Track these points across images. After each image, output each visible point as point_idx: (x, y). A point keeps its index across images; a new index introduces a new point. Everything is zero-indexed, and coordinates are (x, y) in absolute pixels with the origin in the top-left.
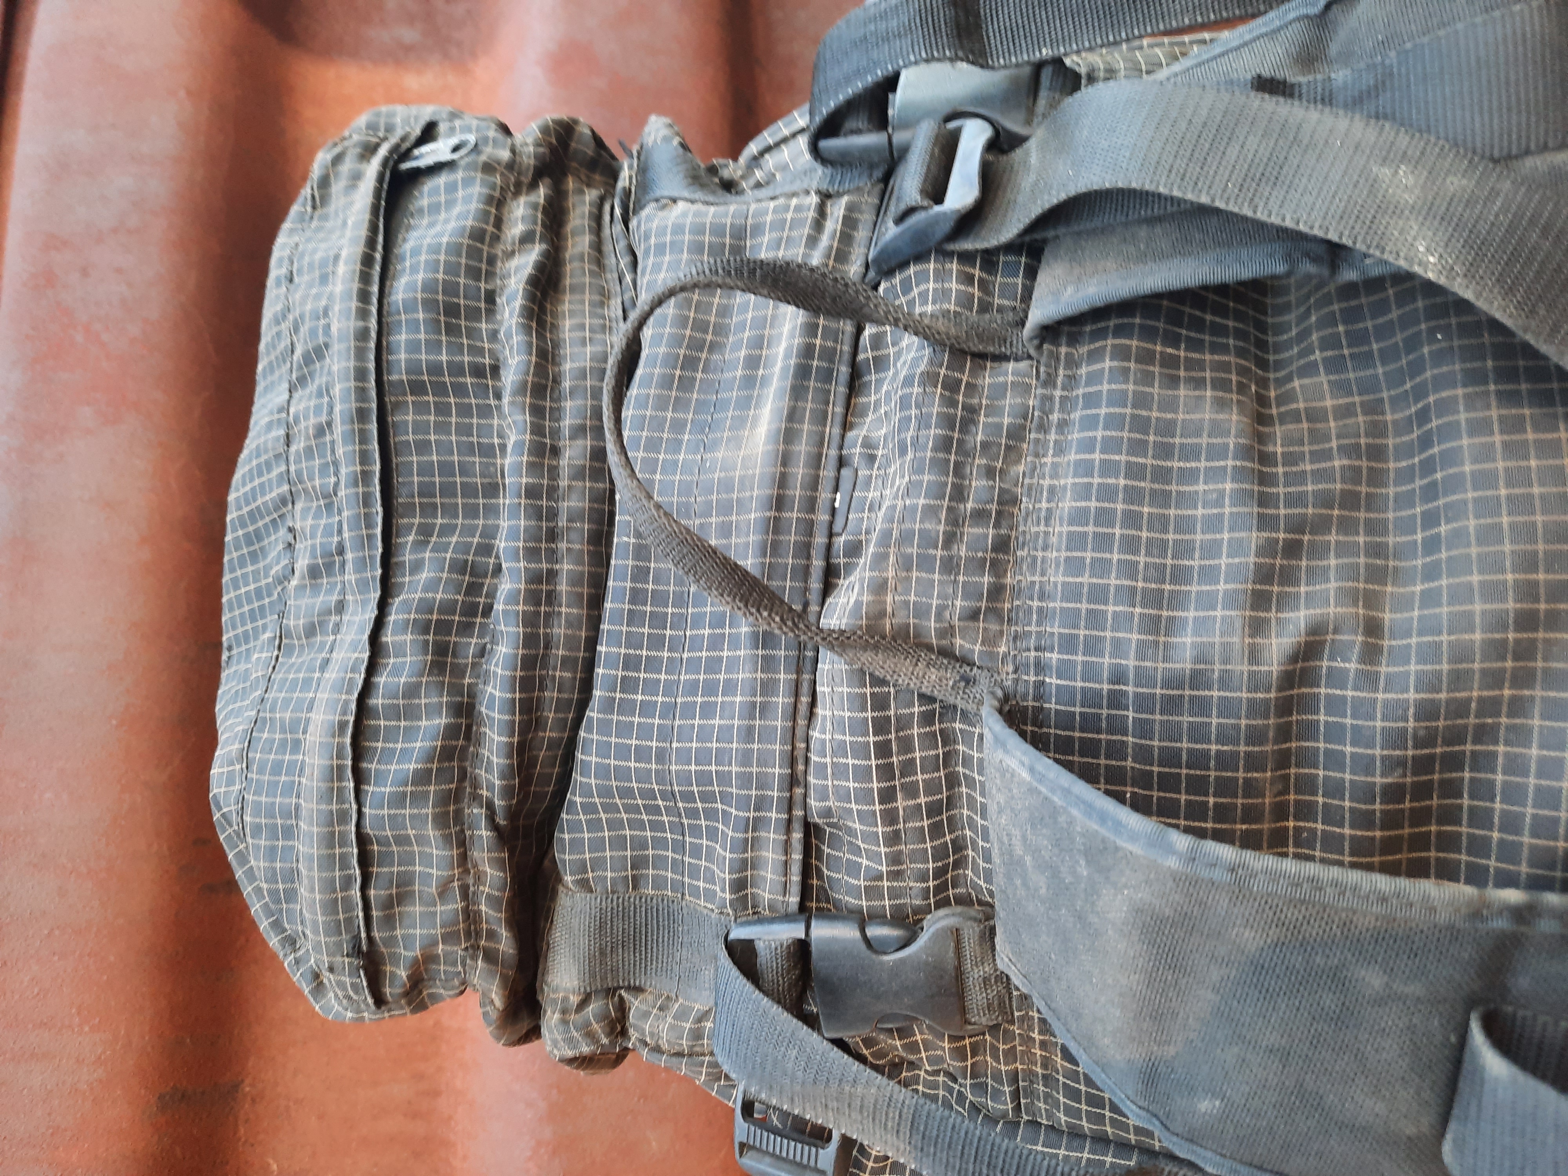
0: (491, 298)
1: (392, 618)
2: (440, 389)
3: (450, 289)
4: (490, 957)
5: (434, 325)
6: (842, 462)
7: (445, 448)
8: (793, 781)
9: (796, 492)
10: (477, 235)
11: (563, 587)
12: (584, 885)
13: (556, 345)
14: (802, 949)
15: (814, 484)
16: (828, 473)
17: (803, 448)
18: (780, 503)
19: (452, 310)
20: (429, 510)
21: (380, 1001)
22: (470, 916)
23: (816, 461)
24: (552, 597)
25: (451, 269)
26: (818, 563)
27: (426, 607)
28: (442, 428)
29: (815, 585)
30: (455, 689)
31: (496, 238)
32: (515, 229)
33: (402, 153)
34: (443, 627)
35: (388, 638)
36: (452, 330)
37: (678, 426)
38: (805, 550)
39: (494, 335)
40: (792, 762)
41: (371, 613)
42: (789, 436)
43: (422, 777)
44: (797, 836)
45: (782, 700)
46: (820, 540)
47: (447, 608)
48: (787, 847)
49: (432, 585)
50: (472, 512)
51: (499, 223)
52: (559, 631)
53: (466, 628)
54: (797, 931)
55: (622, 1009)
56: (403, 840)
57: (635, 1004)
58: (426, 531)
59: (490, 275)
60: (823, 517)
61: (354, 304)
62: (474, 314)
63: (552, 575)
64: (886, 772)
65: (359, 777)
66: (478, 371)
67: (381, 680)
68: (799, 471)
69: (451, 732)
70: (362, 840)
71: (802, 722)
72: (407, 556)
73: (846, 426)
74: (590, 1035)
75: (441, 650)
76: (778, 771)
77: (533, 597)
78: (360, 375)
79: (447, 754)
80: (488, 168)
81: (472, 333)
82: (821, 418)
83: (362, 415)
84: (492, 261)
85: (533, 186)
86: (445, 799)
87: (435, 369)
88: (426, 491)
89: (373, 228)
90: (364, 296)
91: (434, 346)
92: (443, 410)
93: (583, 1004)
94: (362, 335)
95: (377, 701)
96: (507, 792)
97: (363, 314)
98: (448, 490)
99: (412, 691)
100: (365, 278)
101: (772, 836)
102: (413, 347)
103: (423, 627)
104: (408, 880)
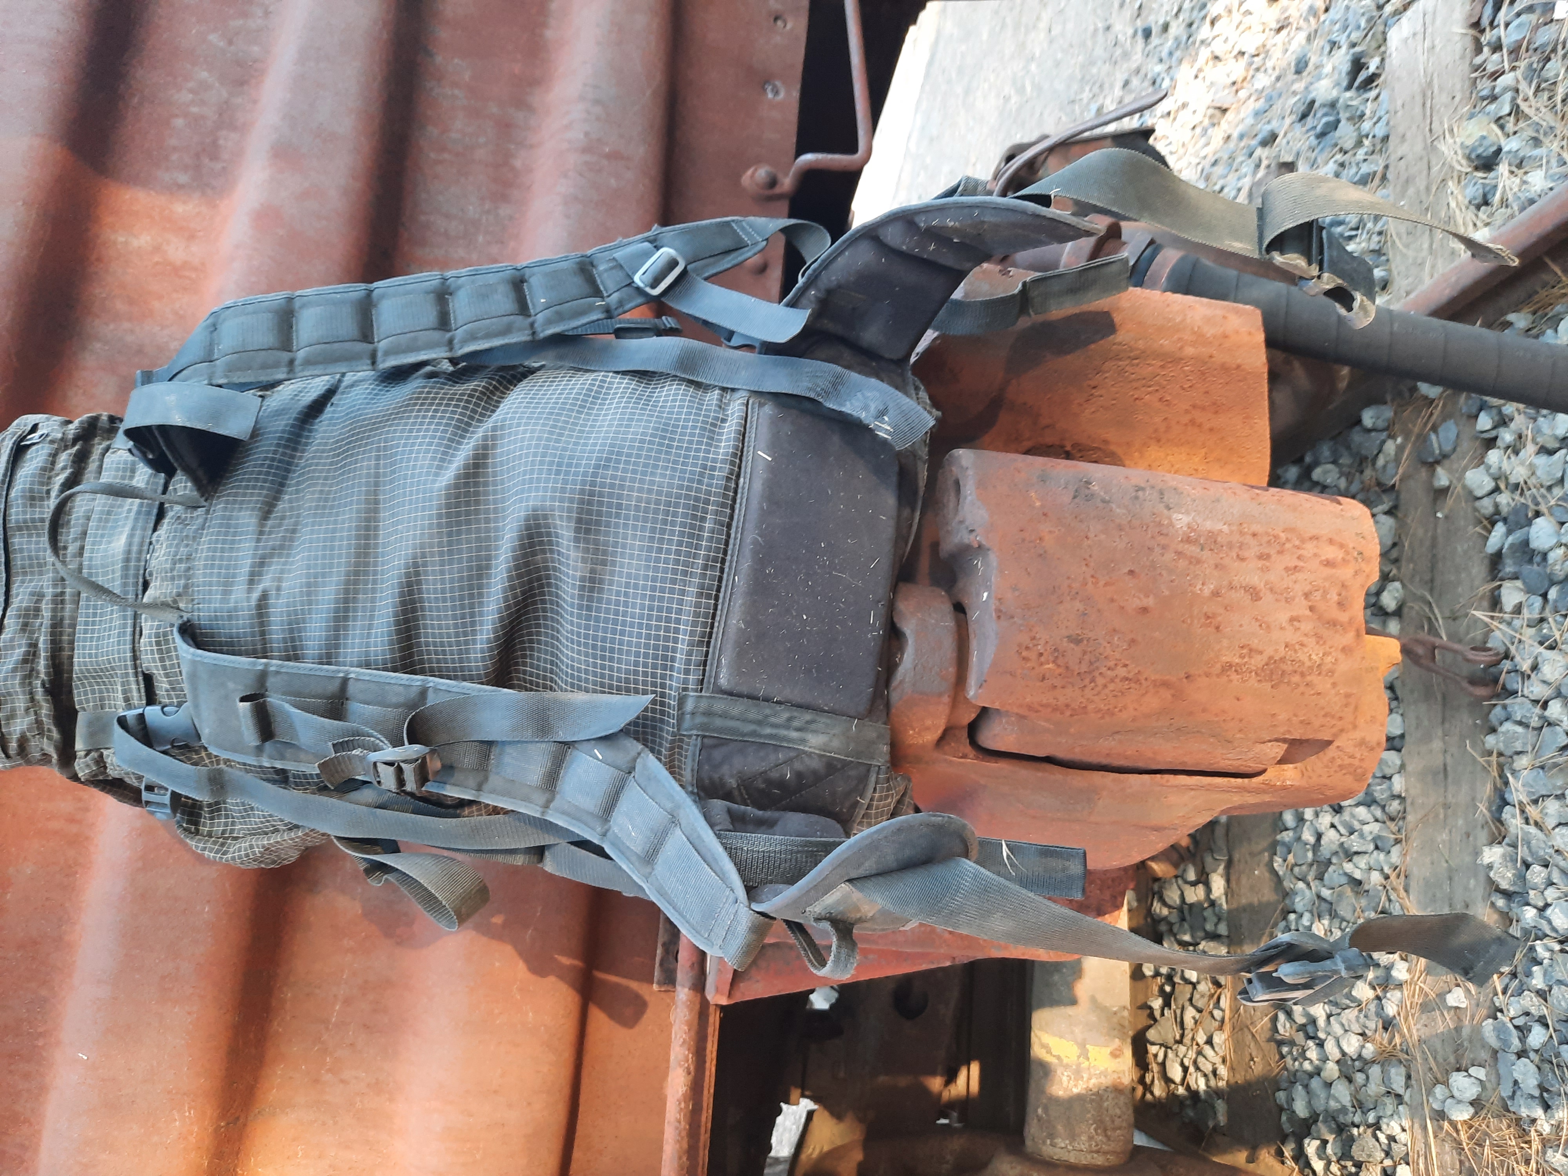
0: (48, 492)
1: (8, 614)
2: (28, 528)
3: (31, 490)
4: (50, 738)
5: (24, 506)
6: (151, 543)
7: (30, 551)
8: (135, 658)
9: (134, 555)
10: (44, 469)
11: (67, 597)
12: (84, 709)
14: (141, 716)
15: (140, 552)
16: (146, 548)
17: (136, 540)
18: (127, 560)
19: (33, 498)
20: (25, 574)
21: (8, 756)
22: (39, 722)
23: (141, 544)
24: (63, 602)
25: (32, 483)
26: (141, 580)
27: (19, 609)
28: (29, 542)
29: (140, 588)
30: (31, 638)
31: (52, 469)
32: (60, 465)
33: (23, 438)
34: (26, 616)
36: (32, 506)
37: (102, 536)
38: (136, 576)
39: (49, 506)
40: (134, 650)
42: (131, 536)
43: (15, 670)
44: (141, 678)
45: (129, 630)
46: (142, 572)
47: (27, 609)
48: (138, 683)
49: (21, 601)
51: (53, 463)
52: (66, 613)
53: (36, 616)
54: (140, 711)
55: (101, 755)
56: (9, 694)
57: (105, 752)
58: (23, 582)
59: (48, 484)
60: (143, 563)
62: (42, 499)
63: (63, 593)
64: (160, 651)
66: (42, 520)
68: (135, 548)
69: (27, 653)
71: (137, 637)
72: (13, 591)
73: (155, 529)
74: (88, 766)
75: (25, 625)
76: (129, 655)
77: (54, 602)
79: (25, 661)
80: (52, 442)
82: (144, 529)
84: (50, 478)
85: (74, 445)
86: (25, 677)
87: (25, 521)
88: (23, 567)
89: (7, 469)
91: (25, 513)
93: (86, 755)
96: (47, 674)
98: (31, 566)
99: (12, 640)
101: (132, 679)
102: (17, 514)
103: (19, 617)
104: (13, 710)
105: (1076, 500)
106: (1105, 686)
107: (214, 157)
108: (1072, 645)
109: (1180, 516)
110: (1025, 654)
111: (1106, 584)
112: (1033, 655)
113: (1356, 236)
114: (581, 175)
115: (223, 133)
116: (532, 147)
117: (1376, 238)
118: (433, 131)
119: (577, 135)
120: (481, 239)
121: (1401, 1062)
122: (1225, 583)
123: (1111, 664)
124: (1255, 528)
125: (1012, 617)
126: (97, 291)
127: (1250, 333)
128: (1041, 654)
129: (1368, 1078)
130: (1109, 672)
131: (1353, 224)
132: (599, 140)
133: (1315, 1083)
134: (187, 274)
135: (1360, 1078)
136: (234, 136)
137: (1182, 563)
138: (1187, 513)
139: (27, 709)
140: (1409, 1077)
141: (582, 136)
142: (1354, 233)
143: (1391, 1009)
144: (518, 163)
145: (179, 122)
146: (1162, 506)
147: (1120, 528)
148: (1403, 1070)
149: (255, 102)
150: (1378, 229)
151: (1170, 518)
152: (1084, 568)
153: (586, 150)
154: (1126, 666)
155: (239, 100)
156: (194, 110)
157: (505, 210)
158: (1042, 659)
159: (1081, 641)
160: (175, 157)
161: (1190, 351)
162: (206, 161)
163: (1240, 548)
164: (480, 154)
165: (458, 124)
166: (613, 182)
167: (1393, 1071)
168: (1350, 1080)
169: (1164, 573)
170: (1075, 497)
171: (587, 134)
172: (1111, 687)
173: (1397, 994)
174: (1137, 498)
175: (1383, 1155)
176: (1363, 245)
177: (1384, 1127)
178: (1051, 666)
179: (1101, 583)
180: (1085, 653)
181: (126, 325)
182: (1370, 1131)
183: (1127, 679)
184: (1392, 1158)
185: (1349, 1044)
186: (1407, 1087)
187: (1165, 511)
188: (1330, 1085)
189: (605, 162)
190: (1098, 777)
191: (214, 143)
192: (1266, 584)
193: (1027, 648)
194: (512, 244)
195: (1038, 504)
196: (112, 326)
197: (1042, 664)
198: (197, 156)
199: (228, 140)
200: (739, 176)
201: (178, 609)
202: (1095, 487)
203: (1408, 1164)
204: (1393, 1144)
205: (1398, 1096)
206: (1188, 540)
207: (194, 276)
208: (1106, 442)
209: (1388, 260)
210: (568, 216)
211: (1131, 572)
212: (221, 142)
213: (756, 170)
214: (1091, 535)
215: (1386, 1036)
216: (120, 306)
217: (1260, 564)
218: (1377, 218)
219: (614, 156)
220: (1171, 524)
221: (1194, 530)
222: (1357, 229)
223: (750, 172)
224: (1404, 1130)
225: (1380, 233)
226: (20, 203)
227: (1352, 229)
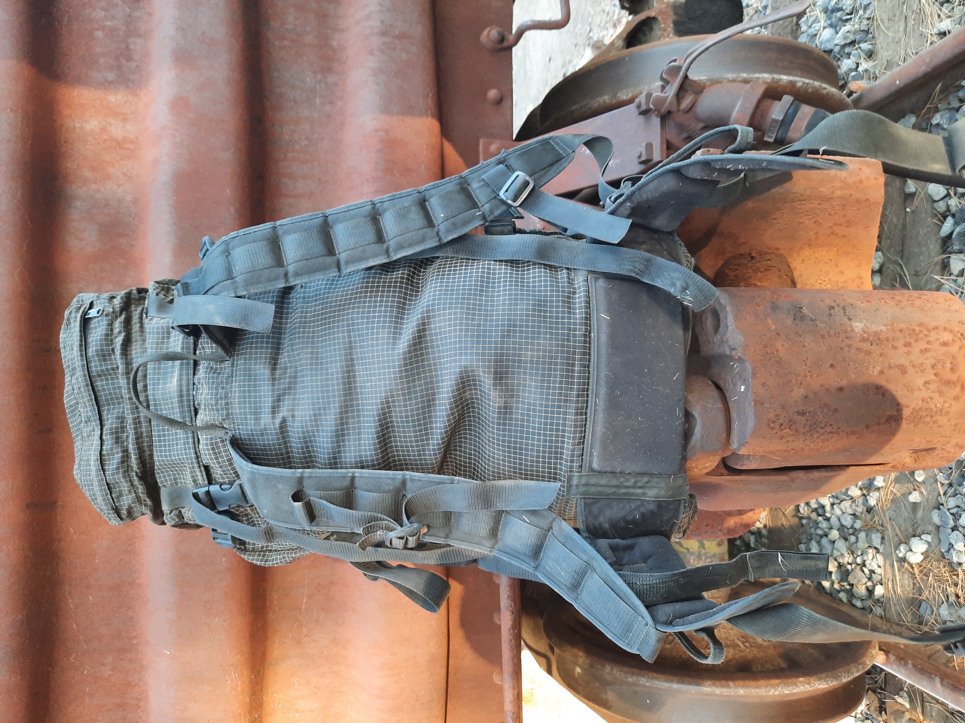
0: (113, 350)
1: (104, 433)
2: (105, 375)
3: (102, 350)
4: (146, 505)
5: (100, 360)
6: (194, 384)
7: (109, 389)
8: (197, 457)
9: (185, 393)
10: (107, 335)
11: (142, 419)
12: (164, 486)
13: (131, 359)
14: (208, 493)
15: (188, 390)
16: (191, 387)
17: (184, 382)
18: (181, 396)
19: (104, 355)
20: (109, 405)
21: (122, 519)
22: (138, 497)
23: (188, 385)
24: (140, 422)
25: (101, 345)
26: (192, 408)
27: (111, 429)
28: (107, 384)
29: (193, 413)
30: (122, 447)
31: (112, 334)
32: (116, 331)
33: (85, 313)
34: (117, 433)
35: (104, 437)
36: (105, 360)
37: (159, 379)
38: (189, 406)
39: (115, 359)
40: (196, 453)
41: (99, 432)
42: (180, 380)
43: (118, 468)
44: (203, 469)
45: (191, 440)
46: (192, 403)
47: (117, 428)
48: (201, 471)
49: (112, 424)
50: (119, 403)
51: (112, 330)
52: (144, 430)
53: (123, 432)
54: (206, 489)
55: (180, 512)
56: (117, 483)
57: (183, 511)
58: (109, 410)
59: (112, 344)
60: (192, 398)
61: (79, 358)
62: (110, 355)
63: (139, 417)
64: (215, 453)
65: (104, 470)
66: (113, 369)
67: (104, 447)
68: (184, 388)
69: (123, 457)
70: (108, 484)
71: (197, 444)
72: (105, 417)
73: (194, 374)
74: (173, 519)
75: (117, 438)
76: (193, 456)
77: (135, 423)
78: (85, 376)
79: (123, 462)
80: (107, 315)
81: (110, 360)
82: (188, 375)
83: (87, 385)
84: (112, 340)
85: (121, 314)
86: (124, 472)
87: (102, 371)
88: (107, 400)
89: (81, 336)
90: (81, 355)
91: (101, 365)
92: (107, 380)
93: (170, 513)
94: (83, 366)
95: (104, 452)
96: (139, 468)
97: (82, 360)
98: (112, 399)
99: (112, 449)
100: (81, 350)
101: (197, 470)
102: (96, 366)
103: (112, 434)
104: (120, 492)
105: (796, 322)
106: (819, 437)
107: (129, 59)
108: (800, 417)
109: (857, 324)
110: (772, 425)
111: (818, 376)
112: (777, 426)
113: (851, 19)
114: (382, 52)
115: (131, 40)
116: (343, 30)
117: (865, 22)
118: (274, 24)
119: (375, 23)
120: (318, 101)
121: (878, 530)
122: (887, 365)
123: (823, 425)
124: (902, 326)
125: (763, 404)
126: (69, 165)
127: (876, 178)
128: (782, 425)
129: (857, 538)
130: (821, 430)
131: (848, 11)
132: (391, 26)
133: (824, 541)
134: (127, 146)
135: (852, 539)
136: (139, 41)
137: (861, 355)
138: (861, 321)
139: (130, 492)
140: (883, 538)
141: (378, 23)
142: (849, 17)
143: (872, 502)
144: (335, 44)
145: (99, 34)
146: (846, 318)
147: (823, 336)
148: (879, 535)
149: (150, 14)
150: (866, 16)
151: (851, 326)
152: (804, 367)
153: (383, 34)
154: (831, 425)
155: (136, 14)
156: (108, 23)
157: (331, 79)
158: (782, 427)
159: (806, 413)
160: (102, 61)
161: (838, 193)
162: (124, 62)
163: (893, 340)
164: (309, 39)
165: (291, 19)
166: (404, 56)
167: (873, 536)
168: (846, 539)
169: (851, 364)
170: (795, 319)
171: (382, 21)
172: (822, 437)
173: (877, 494)
174: (830, 315)
175: (867, 580)
176: (857, 26)
177: (868, 565)
178: (787, 430)
179: (815, 375)
180: (807, 420)
181: (94, 187)
182: (858, 567)
183: (831, 432)
184: (872, 582)
185: (846, 520)
186: (882, 543)
187: (848, 322)
188: (834, 542)
189: (397, 41)
190: (794, 474)
191: (127, 48)
192: (910, 362)
193: (774, 422)
194: (339, 103)
195: (773, 327)
196: (84, 189)
197: (782, 430)
198: (117, 59)
199: (136, 44)
200: (478, 35)
201: (223, 427)
202: (805, 310)
203: (882, 584)
204: (873, 574)
205: (876, 548)
206: (863, 340)
207: (132, 146)
208: (778, 249)
209: (873, 37)
210: (378, 85)
211: (832, 366)
212: (132, 47)
213: (490, 31)
214: (806, 344)
215: (869, 517)
216: (87, 173)
217: (906, 349)
218: (866, 7)
219: (402, 36)
220: (853, 330)
221: (866, 332)
222: (851, 14)
223: (486, 32)
224: (879, 567)
225: (868, 19)
226: (9, 110)
227: (848, 14)
